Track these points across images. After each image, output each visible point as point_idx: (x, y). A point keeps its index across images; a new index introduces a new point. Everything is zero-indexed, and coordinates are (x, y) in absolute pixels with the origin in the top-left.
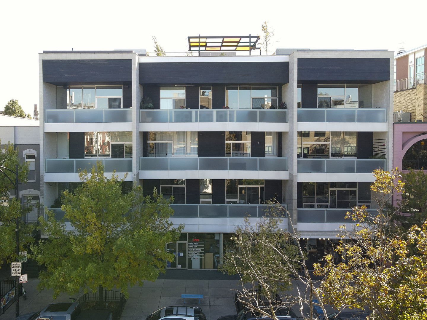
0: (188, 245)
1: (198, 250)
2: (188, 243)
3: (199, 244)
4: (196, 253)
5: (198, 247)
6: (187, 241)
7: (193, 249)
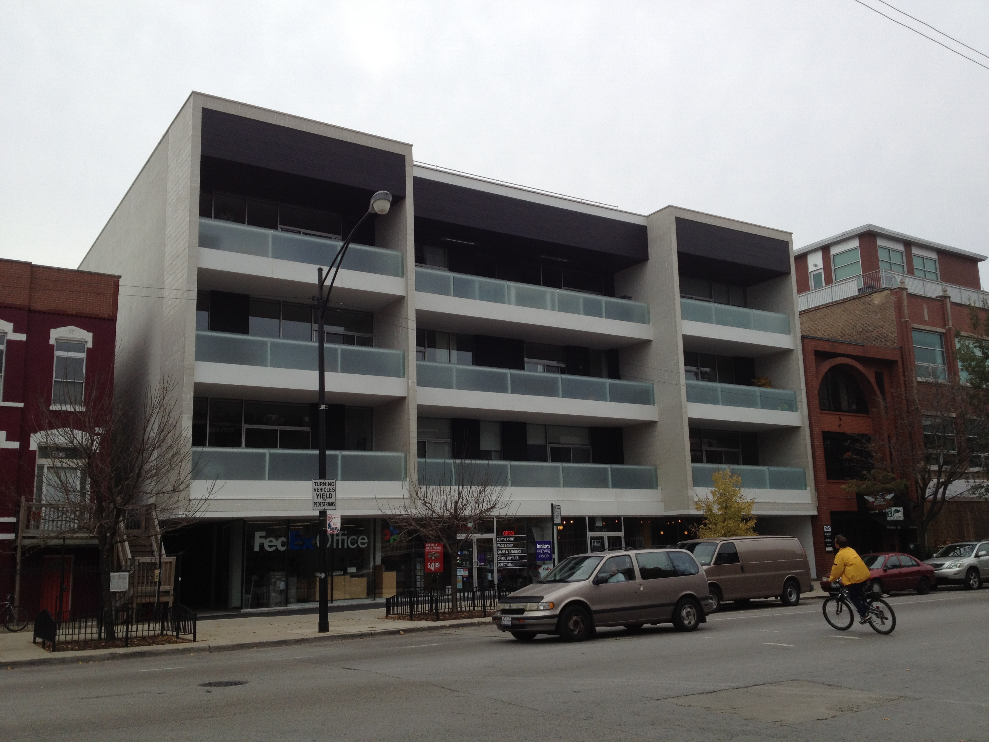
0: (497, 541)
1: (516, 552)
2: (497, 537)
3: (516, 539)
4: (512, 558)
5: (515, 546)
6: (495, 534)
7: (506, 550)
